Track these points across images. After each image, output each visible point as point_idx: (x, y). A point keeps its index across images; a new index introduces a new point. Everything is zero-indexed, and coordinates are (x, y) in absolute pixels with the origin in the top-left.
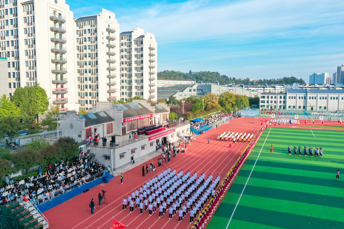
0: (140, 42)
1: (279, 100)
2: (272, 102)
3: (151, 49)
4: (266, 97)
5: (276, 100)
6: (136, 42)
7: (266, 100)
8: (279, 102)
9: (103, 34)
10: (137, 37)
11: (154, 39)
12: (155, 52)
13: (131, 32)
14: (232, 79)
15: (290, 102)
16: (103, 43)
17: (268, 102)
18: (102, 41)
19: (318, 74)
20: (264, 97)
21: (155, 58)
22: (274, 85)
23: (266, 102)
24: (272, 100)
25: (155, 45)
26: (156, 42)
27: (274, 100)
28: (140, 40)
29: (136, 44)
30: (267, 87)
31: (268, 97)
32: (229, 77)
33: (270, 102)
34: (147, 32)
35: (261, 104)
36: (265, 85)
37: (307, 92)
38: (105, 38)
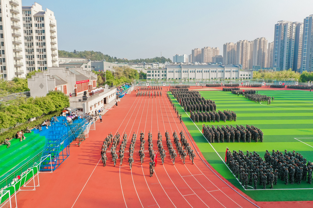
0: (40, 18)
1: (161, 74)
2: (156, 75)
3: (52, 26)
4: (151, 72)
5: (159, 74)
6: (36, 18)
7: (151, 74)
8: (161, 75)
9: (7, 7)
10: (36, 13)
11: (53, 17)
12: (55, 29)
13: (30, 8)
14: (114, 58)
15: (169, 75)
16: (7, 16)
17: (153, 75)
18: (6, 13)
19: (179, 55)
20: (149, 72)
21: (55, 34)
22: (151, 63)
23: (151, 75)
24: (156, 74)
25: (54, 22)
26: (55, 19)
27: (157, 74)
28: (40, 17)
29: (36, 20)
30: (146, 65)
31: (153, 72)
32: (111, 57)
33: (154, 75)
34: (47, 9)
35: (148, 77)
36: (144, 63)
37: (181, 67)
38: (9, 11)
